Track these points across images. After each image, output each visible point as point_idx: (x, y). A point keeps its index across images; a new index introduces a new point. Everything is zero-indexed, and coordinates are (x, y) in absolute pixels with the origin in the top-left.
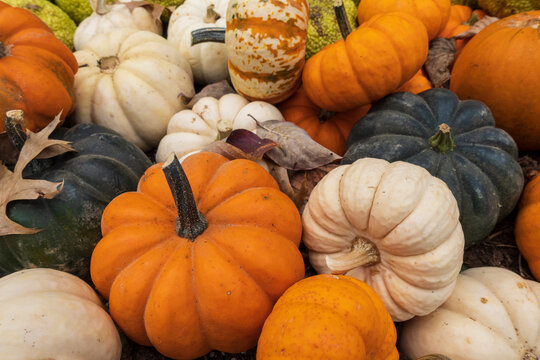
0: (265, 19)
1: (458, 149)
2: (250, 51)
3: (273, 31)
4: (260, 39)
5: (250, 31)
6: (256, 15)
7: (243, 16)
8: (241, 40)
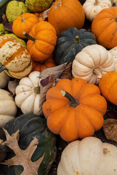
0: (16, 51)
1: (81, 39)
2: (21, 62)
3: (21, 52)
4: (20, 57)
5: (16, 58)
6: (13, 52)
7: (10, 56)
8: (16, 62)
